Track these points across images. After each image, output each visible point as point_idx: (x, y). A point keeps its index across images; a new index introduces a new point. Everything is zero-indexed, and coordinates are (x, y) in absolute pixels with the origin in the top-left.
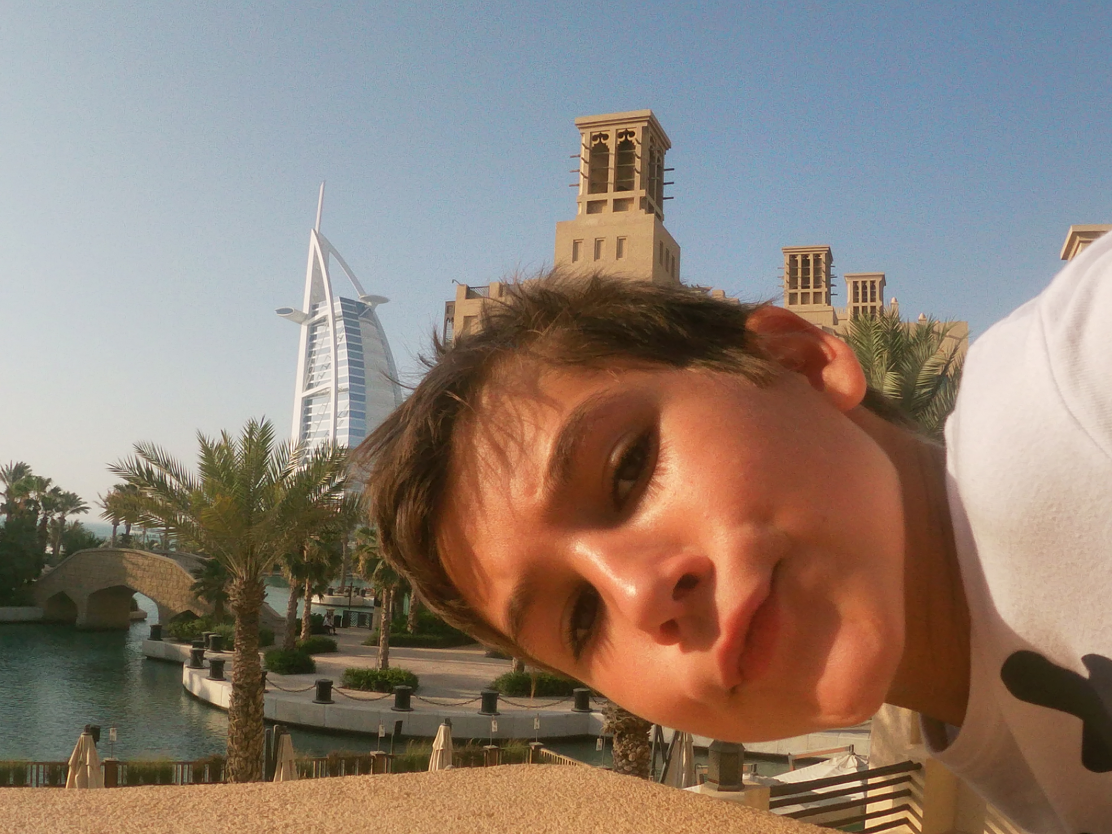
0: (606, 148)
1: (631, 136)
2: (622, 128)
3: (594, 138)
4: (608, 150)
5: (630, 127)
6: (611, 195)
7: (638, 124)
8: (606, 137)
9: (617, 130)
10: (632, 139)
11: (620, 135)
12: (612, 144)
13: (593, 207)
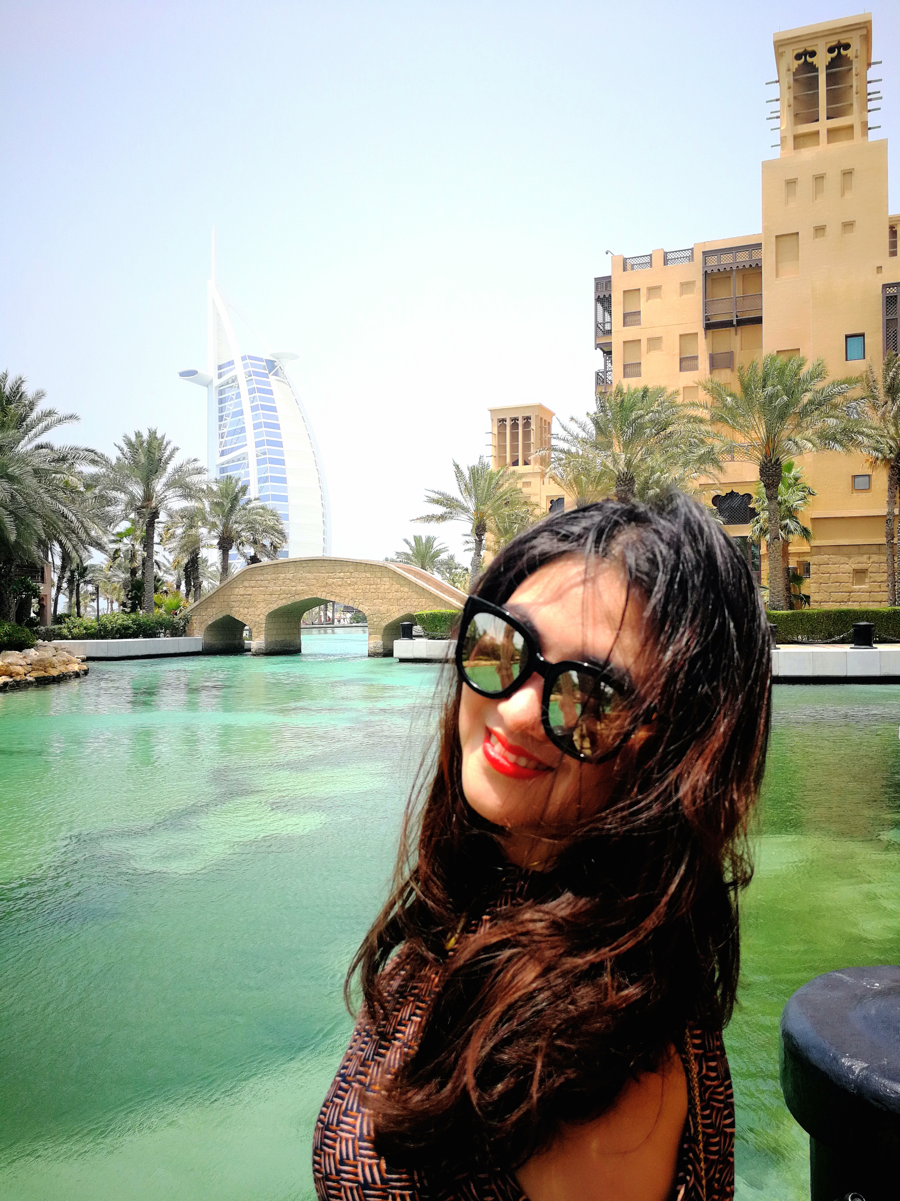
0: (813, 68)
1: (845, 49)
2: (833, 41)
3: (798, 57)
4: (816, 70)
5: (844, 38)
6: (823, 125)
7: (855, 32)
8: (813, 54)
9: (826, 43)
10: (849, 53)
11: (831, 50)
12: (822, 60)
13: (800, 141)
